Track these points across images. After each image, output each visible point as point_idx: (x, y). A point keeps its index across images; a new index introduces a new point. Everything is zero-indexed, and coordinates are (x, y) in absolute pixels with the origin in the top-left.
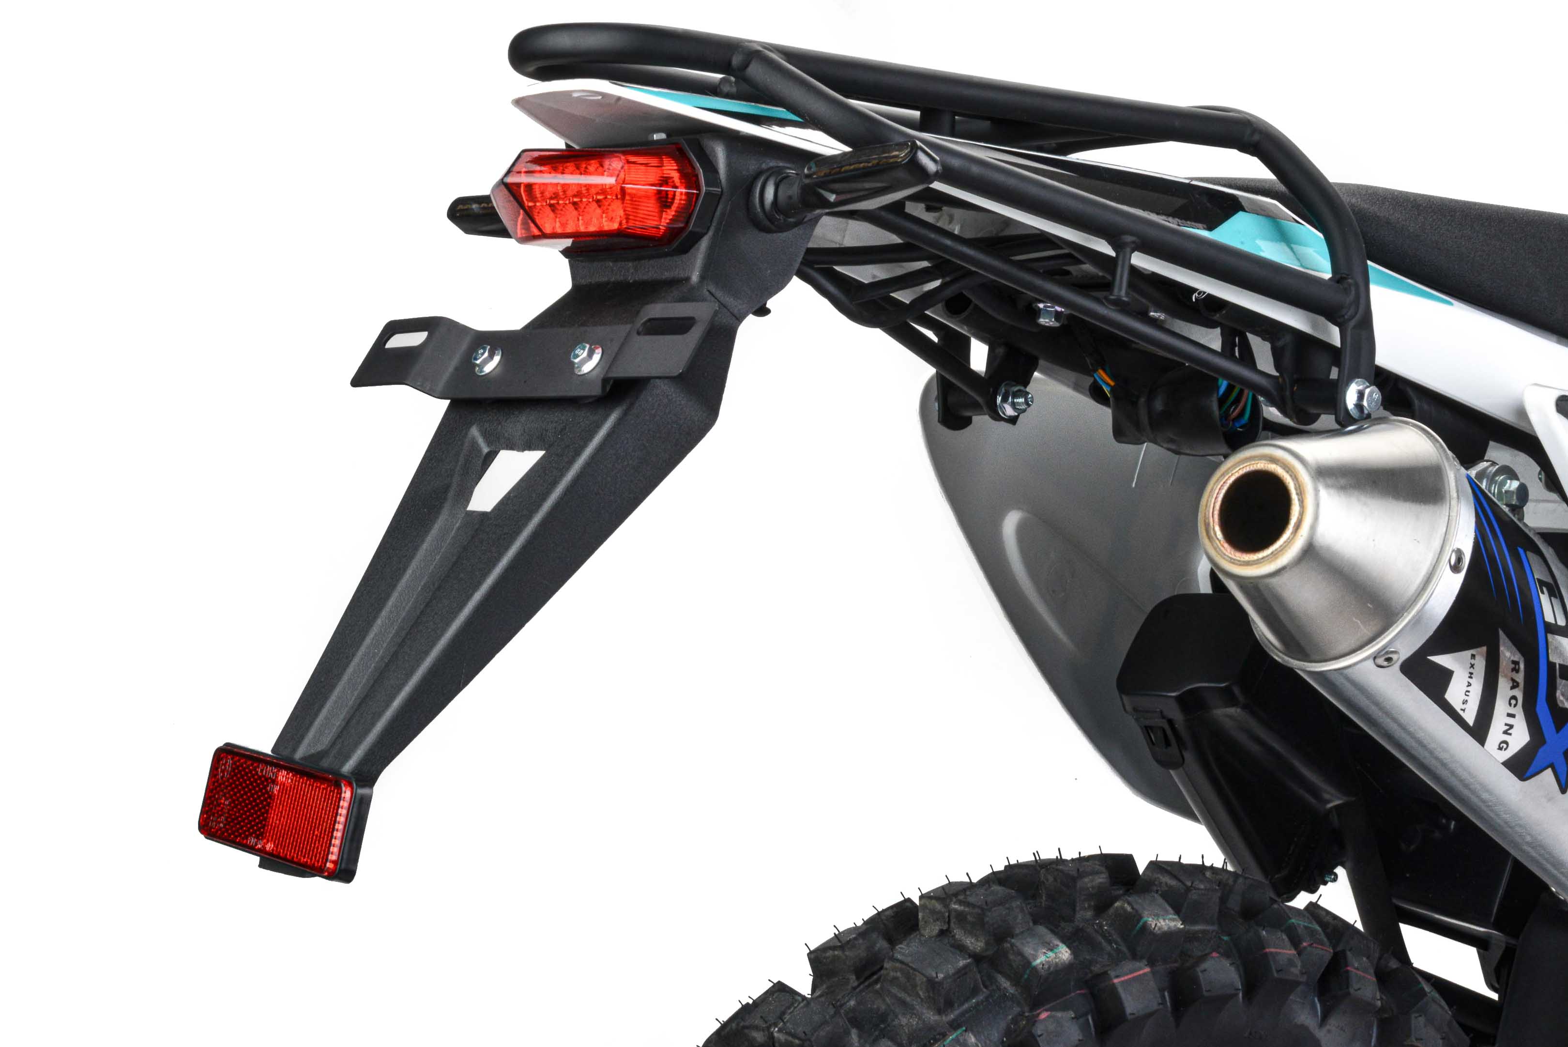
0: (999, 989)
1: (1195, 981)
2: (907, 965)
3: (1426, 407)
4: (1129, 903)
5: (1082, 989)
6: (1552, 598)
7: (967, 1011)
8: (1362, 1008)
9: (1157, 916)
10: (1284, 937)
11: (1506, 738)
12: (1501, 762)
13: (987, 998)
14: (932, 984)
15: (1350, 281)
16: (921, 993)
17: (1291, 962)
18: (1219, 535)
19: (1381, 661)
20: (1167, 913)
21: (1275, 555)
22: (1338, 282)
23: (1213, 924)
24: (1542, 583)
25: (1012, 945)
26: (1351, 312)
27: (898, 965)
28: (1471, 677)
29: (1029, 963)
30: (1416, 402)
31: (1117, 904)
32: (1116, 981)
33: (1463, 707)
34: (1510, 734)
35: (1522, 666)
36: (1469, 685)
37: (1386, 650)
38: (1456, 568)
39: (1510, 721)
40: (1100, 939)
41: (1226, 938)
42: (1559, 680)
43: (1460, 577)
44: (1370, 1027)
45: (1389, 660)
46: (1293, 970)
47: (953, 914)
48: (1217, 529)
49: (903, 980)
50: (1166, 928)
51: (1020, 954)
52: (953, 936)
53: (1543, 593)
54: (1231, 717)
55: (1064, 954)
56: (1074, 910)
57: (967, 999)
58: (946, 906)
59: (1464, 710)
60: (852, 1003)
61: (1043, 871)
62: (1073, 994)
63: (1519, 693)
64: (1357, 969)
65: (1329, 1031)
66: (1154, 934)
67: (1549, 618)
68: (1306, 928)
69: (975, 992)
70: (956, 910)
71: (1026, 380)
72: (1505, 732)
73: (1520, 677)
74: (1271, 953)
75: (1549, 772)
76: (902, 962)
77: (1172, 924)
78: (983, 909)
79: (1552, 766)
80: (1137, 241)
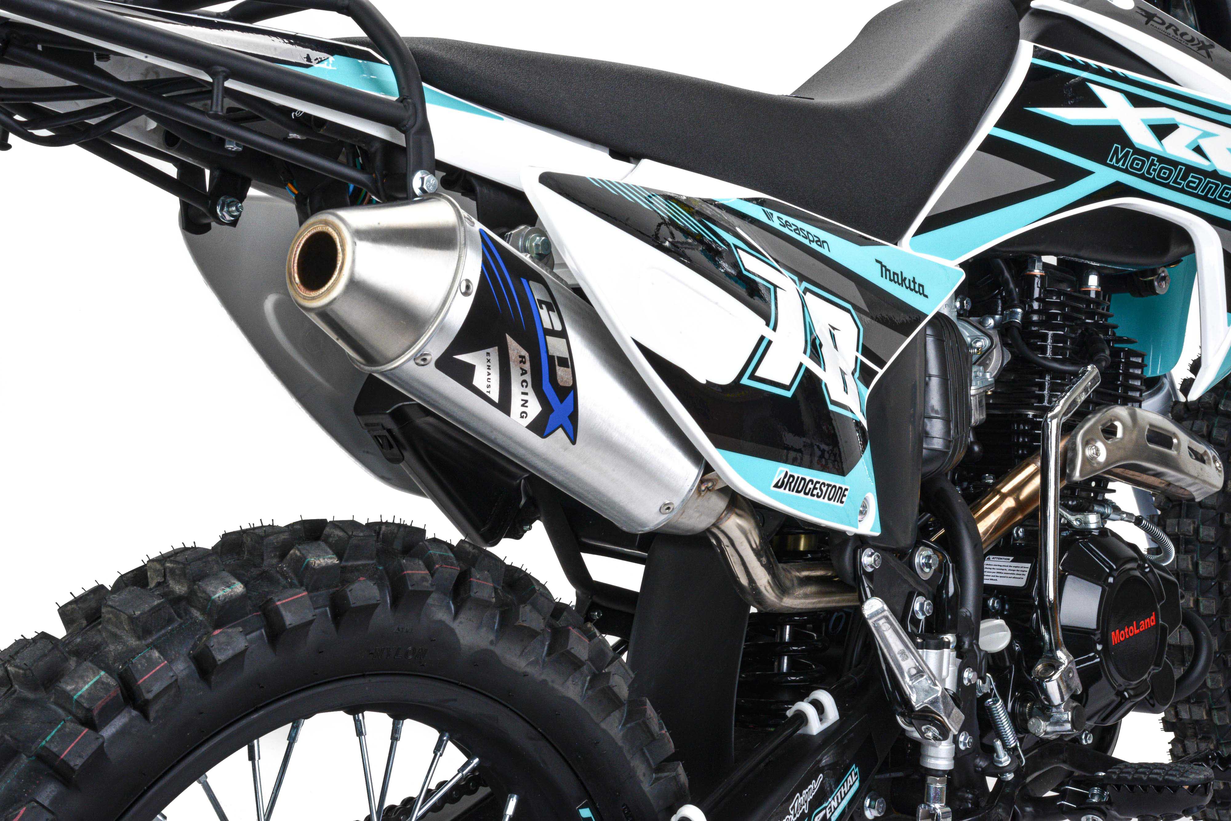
0: (191, 618)
1: (345, 598)
2: (114, 608)
3: (486, 191)
4: (299, 550)
5: (257, 612)
6: (550, 312)
7: (163, 635)
8: (483, 605)
9: (319, 557)
10: (421, 562)
11: (524, 409)
12: (526, 425)
13: (180, 625)
14: (132, 620)
15: (409, 100)
16: (125, 626)
17: (424, 579)
18: (297, 280)
19: (420, 361)
20: (327, 553)
21: (329, 291)
22: (401, 102)
23: (372, 559)
24: (541, 302)
25: (199, 587)
26: (411, 122)
27: (109, 609)
28: (489, 369)
29: (210, 597)
30: (478, 189)
31: (292, 552)
32: (278, 603)
33: (488, 390)
34: (527, 407)
35: (527, 358)
36: (489, 374)
37: (421, 353)
38: (466, 294)
39: (525, 397)
40: (279, 576)
41: (381, 568)
42: (558, 368)
43: (470, 299)
44: (494, 617)
45: (424, 360)
46: (425, 584)
47: (168, 570)
48: (296, 276)
49: (114, 619)
50: (324, 564)
51: (205, 592)
52: (168, 586)
53: (542, 308)
54: (430, 424)
55: (239, 588)
56: (263, 559)
57: (163, 627)
58: (163, 565)
59: (489, 392)
60: (79, 640)
61: (245, 535)
62: (250, 616)
63: (528, 377)
64: (479, 579)
65: (461, 623)
66: (314, 569)
67: (547, 325)
68: (440, 555)
69: (170, 621)
70: (169, 567)
71: (242, 196)
72: (523, 405)
73: (527, 366)
74: (408, 574)
75: (560, 430)
76: (111, 607)
77: (329, 561)
78: (184, 564)
79: (561, 426)
80: (228, 70)
